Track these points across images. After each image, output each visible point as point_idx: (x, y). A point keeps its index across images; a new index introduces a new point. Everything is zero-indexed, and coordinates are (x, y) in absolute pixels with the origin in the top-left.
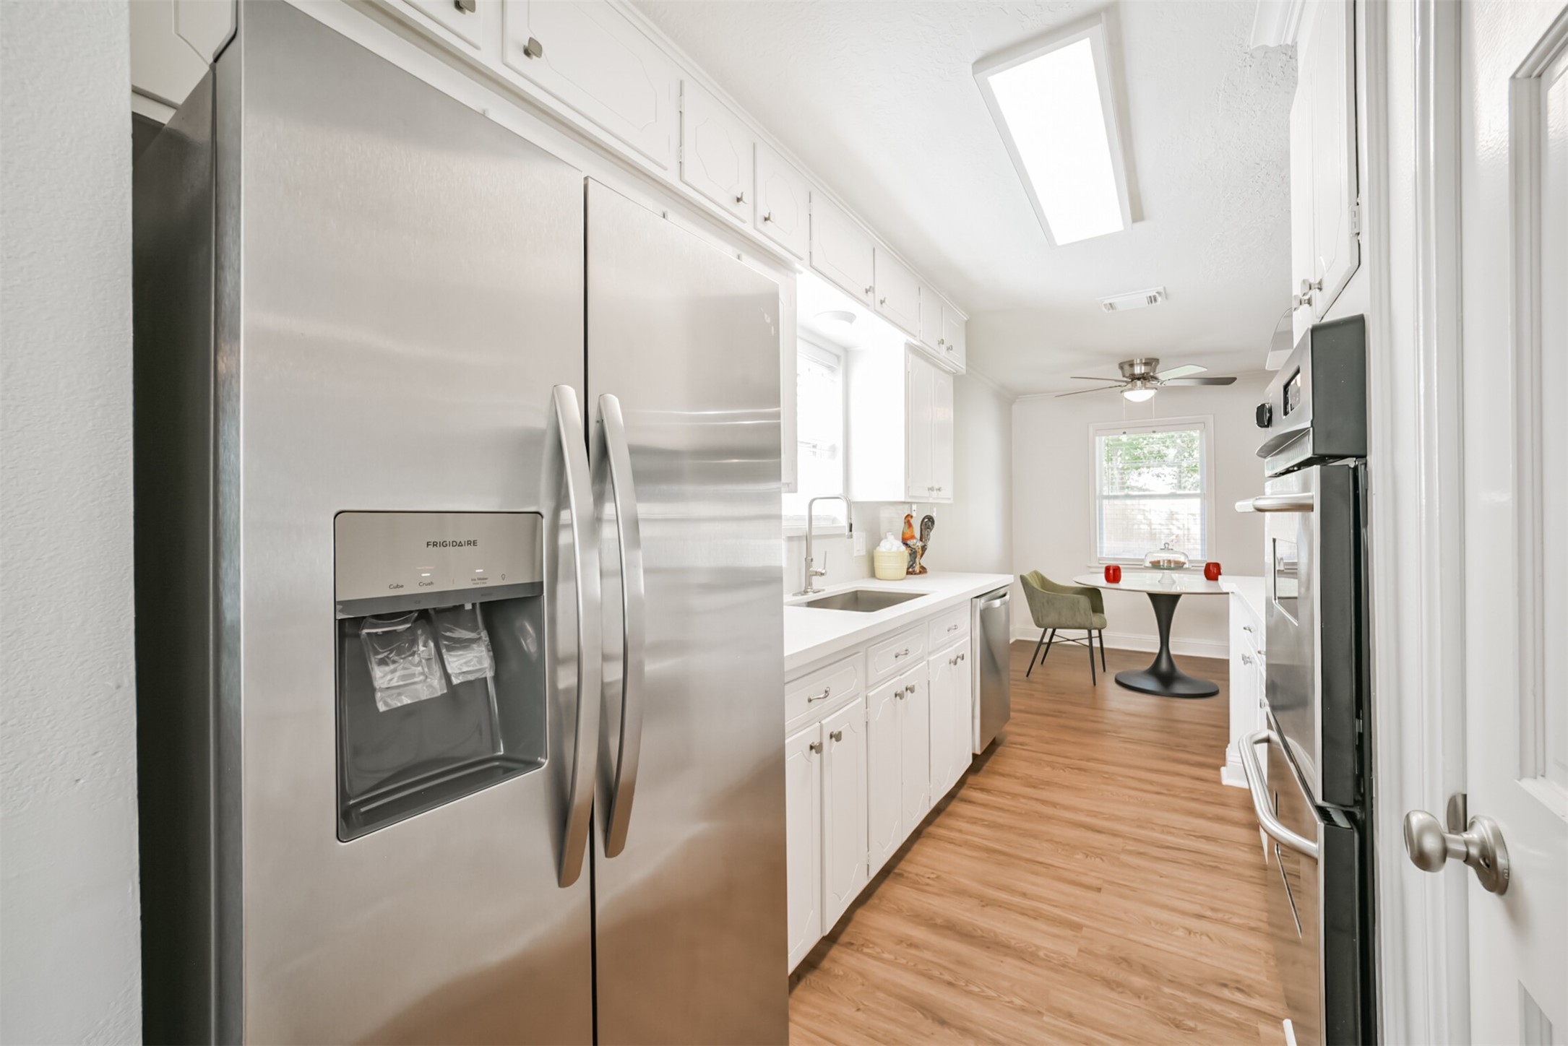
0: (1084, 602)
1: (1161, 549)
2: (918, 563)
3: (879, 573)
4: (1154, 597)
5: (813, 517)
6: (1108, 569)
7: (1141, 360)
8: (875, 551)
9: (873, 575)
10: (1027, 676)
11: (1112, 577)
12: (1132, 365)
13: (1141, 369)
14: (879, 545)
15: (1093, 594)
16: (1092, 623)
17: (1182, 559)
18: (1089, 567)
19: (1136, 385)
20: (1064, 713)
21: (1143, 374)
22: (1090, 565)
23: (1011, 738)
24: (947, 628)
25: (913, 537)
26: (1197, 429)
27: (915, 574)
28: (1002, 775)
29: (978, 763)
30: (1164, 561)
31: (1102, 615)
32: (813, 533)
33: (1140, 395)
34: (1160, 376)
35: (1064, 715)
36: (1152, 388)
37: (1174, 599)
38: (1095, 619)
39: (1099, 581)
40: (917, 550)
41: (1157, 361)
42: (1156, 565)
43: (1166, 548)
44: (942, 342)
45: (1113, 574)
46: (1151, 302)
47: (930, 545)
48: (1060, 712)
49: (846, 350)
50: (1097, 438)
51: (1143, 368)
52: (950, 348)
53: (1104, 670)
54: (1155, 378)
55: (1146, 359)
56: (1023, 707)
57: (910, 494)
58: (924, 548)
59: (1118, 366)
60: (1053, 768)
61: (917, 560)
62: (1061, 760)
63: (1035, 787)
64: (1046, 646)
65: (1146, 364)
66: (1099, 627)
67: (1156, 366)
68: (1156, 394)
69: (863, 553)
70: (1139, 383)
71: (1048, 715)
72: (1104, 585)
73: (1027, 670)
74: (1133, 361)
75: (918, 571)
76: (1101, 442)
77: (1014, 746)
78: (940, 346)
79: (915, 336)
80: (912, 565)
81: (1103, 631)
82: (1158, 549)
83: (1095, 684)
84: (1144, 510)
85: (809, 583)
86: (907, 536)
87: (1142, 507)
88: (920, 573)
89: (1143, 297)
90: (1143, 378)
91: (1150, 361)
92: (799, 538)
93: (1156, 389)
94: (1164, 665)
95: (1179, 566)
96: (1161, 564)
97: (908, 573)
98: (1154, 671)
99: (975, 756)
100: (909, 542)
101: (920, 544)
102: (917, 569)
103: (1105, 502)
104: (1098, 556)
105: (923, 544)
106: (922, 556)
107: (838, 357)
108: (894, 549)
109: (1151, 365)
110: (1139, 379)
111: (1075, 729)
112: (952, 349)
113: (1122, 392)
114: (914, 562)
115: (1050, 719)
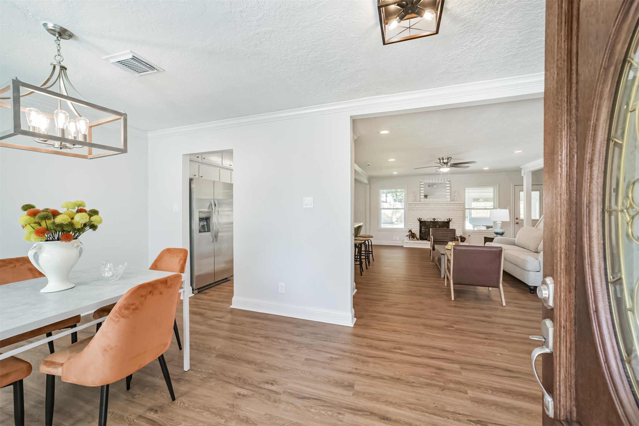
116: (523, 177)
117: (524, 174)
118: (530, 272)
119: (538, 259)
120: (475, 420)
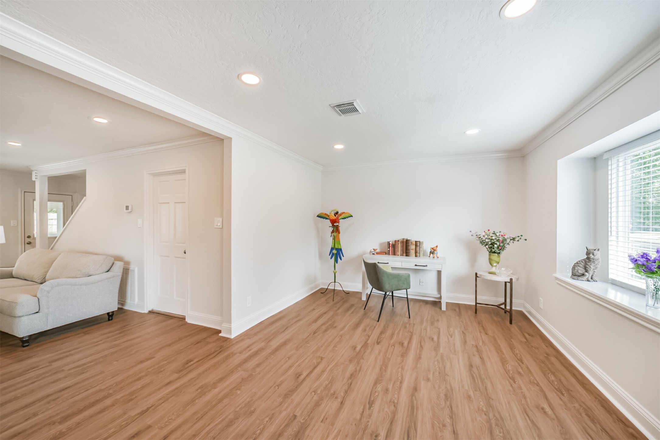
116: (35, 181)
117: (36, 178)
118: (22, 318)
119: (36, 296)
120: (150, 409)
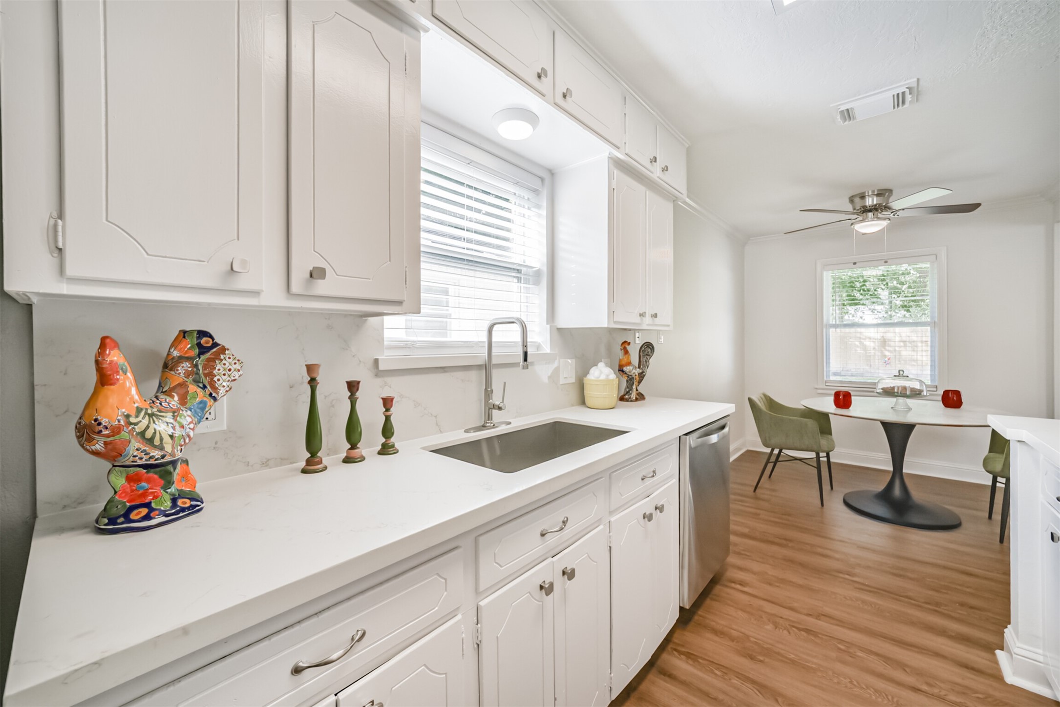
0: (811, 424)
1: (895, 376)
2: (635, 390)
3: (588, 401)
4: (887, 426)
5: (493, 345)
6: (837, 394)
7: (873, 191)
8: (585, 378)
9: (583, 402)
10: (755, 491)
11: (842, 403)
12: (863, 197)
13: (873, 201)
14: (588, 373)
15: (823, 419)
16: (820, 446)
17: (917, 386)
18: (816, 388)
19: (867, 217)
20: (791, 541)
21: (876, 205)
22: (816, 387)
23: (732, 573)
24: (641, 476)
25: (629, 364)
26: (928, 261)
27: (631, 401)
28: (715, 632)
29: (686, 617)
30: (898, 387)
31: (829, 436)
32: (494, 361)
33: (871, 226)
34: (896, 205)
35: (790, 544)
36: (885, 219)
37: (909, 428)
38: (824, 442)
39: (827, 405)
40: (634, 377)
41: (890, 191)
42: (889, 392)
43: (900, 375)
44: (655, 160)
45: (843, 400)
46: (898, 105)
47: (649, 372)
48: (785, 539)
49: (552, 173)
50: (825, 273)
51: (875, 199)
52: (665, 169)
53: (832, 488)
54: (887, 208)
55: (878, 190)
56: (746, 530)
57: (615, 320)
58: (642, 376)
59: (848, 200)
60: (776, 625)
61: (634, 387)
62: (786, 613)
63: (752, 658)
64: (772, 464)
65: (878, 195)
66: (826, 449)
67: (889, 197)
68: (888, 226)
69: (573, 380)
70: (870, 214)
71: (773, 543)
72: (833, 411)
73: (755, 484)
74: (864, 193)
75: (634, 398)
76: (828, 278)
77: (733, 585)
78: (652, 165)
79: (618, 148)
80: (628, 392)
81: (831, 453)
82: (892, 376)
83: (822, 505)
84: (860, 338)
85: (489, 417)
86: (623, 363)
87: (858, 335)
88: (637, 400)
89: (887, 97)
90: (874, 209)
91: (884, 192)
92: (479, 367)
93: (889, 219)
94: (897, 491)
95: (916, 394)
96: (896, 390)
97: (622, 399)
98: (885, 496)
99: (681, 609)
100: (625, 369)
101: (638, 371)
102: (634, 396)
103: (832, 330)
104: (825, 379)
105: (641, 371)
106: (640, 382)
107: (542, 179)
108: (603, 377)
109: (884, 196)
110: (870, 211)
111: (802, 565)
112: (667, 170)
113: (852, 224)
114: (631, 389)
115: (774, 548)
